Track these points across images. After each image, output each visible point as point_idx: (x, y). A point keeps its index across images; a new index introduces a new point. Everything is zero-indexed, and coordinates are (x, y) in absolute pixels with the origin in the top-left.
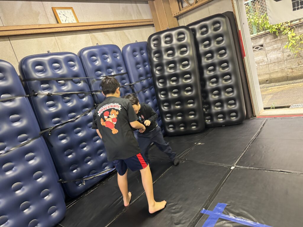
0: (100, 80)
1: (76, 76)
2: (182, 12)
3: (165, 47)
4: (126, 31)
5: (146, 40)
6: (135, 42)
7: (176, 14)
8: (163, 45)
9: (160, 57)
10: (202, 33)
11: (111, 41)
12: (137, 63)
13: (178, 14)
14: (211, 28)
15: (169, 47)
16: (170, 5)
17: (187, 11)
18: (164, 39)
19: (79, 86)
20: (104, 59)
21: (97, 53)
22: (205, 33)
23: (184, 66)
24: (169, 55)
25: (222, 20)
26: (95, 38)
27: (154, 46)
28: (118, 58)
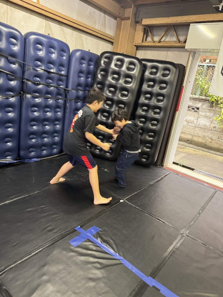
0: (37, 71)
1: (13, 55)
2: (144, 44)
3: (113, 69)
4: (84, 36)
5: (99, 54)
6: (87, 50)
7: (137, 43)
8: (113, 66)
9: (105, 77)
10: (151, 73)
11: (65, 38)
12: (81, 72)
13: (139, 44)
14: (160, 72)
15: (117, 71)
16: (136, 33)
17: (148, 46)
18: (116, 61)
19: (12, 67)
20: (49, 53)
21: (44, 42)
22: (153, 74)
23: (123, 95)
24: (113, 78)
25: (173, 70)
26: (50, 28)
27: (104, 63)
28: (64, 58)
